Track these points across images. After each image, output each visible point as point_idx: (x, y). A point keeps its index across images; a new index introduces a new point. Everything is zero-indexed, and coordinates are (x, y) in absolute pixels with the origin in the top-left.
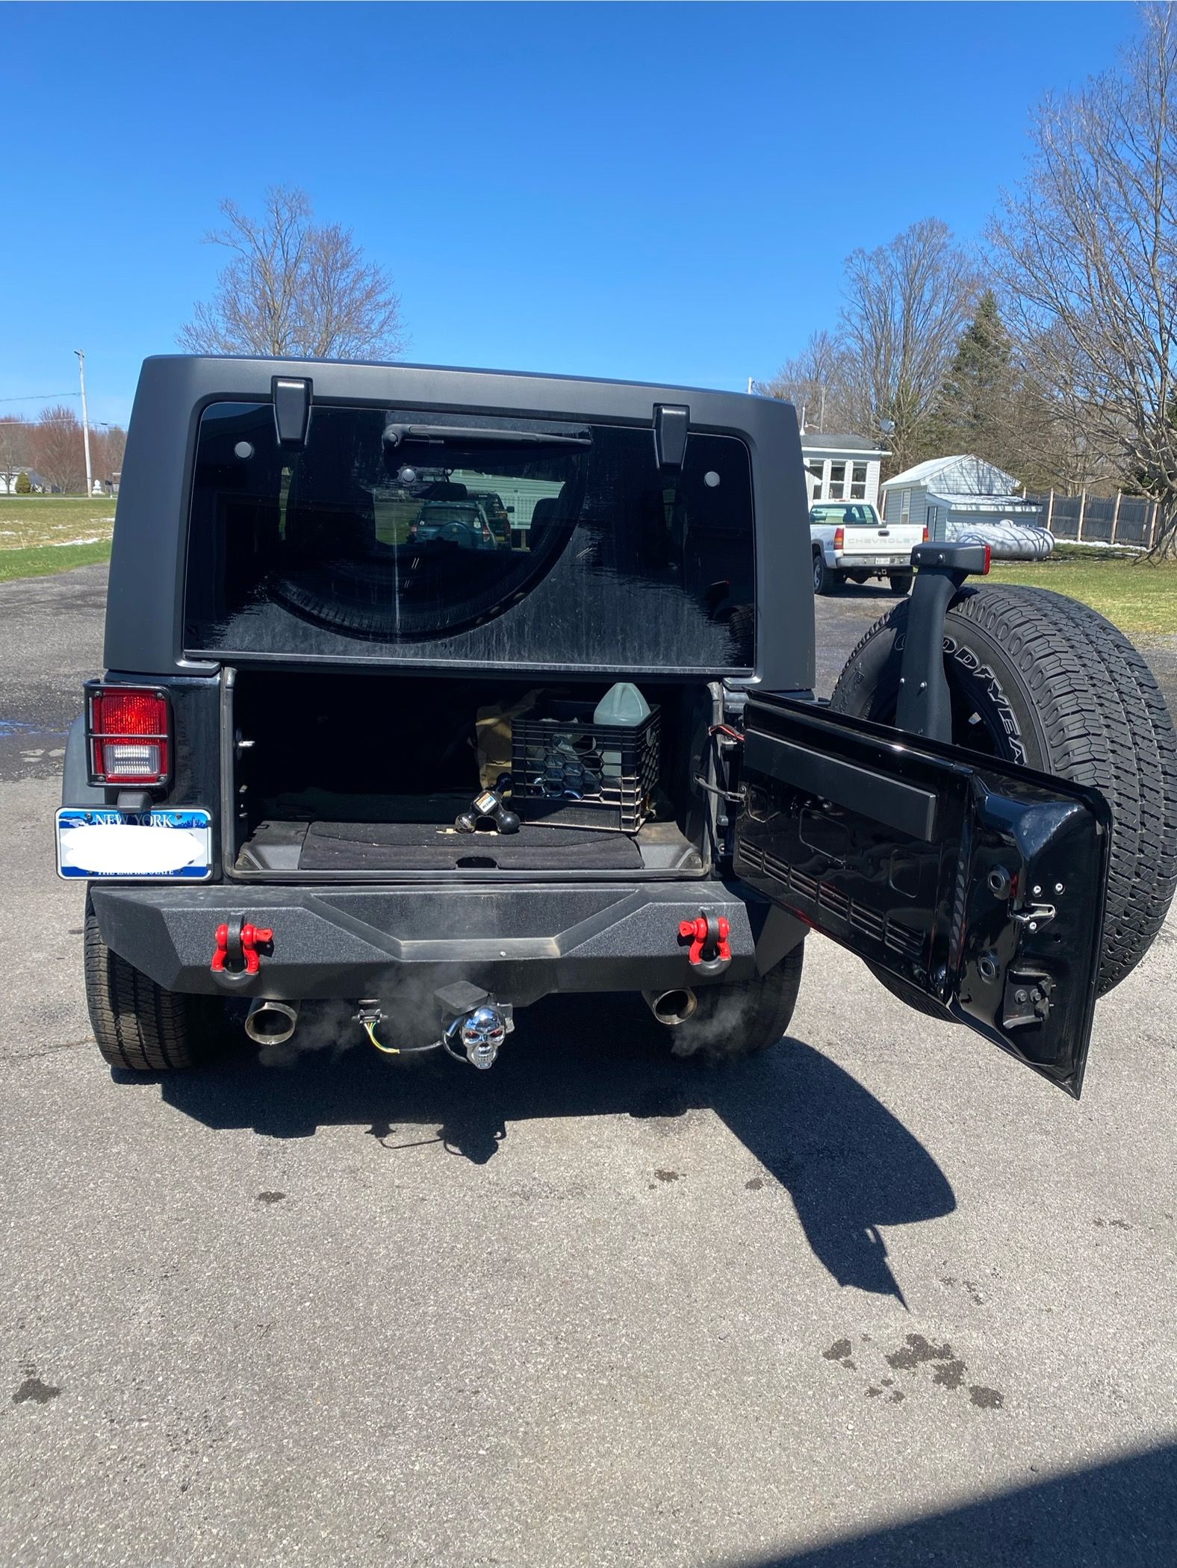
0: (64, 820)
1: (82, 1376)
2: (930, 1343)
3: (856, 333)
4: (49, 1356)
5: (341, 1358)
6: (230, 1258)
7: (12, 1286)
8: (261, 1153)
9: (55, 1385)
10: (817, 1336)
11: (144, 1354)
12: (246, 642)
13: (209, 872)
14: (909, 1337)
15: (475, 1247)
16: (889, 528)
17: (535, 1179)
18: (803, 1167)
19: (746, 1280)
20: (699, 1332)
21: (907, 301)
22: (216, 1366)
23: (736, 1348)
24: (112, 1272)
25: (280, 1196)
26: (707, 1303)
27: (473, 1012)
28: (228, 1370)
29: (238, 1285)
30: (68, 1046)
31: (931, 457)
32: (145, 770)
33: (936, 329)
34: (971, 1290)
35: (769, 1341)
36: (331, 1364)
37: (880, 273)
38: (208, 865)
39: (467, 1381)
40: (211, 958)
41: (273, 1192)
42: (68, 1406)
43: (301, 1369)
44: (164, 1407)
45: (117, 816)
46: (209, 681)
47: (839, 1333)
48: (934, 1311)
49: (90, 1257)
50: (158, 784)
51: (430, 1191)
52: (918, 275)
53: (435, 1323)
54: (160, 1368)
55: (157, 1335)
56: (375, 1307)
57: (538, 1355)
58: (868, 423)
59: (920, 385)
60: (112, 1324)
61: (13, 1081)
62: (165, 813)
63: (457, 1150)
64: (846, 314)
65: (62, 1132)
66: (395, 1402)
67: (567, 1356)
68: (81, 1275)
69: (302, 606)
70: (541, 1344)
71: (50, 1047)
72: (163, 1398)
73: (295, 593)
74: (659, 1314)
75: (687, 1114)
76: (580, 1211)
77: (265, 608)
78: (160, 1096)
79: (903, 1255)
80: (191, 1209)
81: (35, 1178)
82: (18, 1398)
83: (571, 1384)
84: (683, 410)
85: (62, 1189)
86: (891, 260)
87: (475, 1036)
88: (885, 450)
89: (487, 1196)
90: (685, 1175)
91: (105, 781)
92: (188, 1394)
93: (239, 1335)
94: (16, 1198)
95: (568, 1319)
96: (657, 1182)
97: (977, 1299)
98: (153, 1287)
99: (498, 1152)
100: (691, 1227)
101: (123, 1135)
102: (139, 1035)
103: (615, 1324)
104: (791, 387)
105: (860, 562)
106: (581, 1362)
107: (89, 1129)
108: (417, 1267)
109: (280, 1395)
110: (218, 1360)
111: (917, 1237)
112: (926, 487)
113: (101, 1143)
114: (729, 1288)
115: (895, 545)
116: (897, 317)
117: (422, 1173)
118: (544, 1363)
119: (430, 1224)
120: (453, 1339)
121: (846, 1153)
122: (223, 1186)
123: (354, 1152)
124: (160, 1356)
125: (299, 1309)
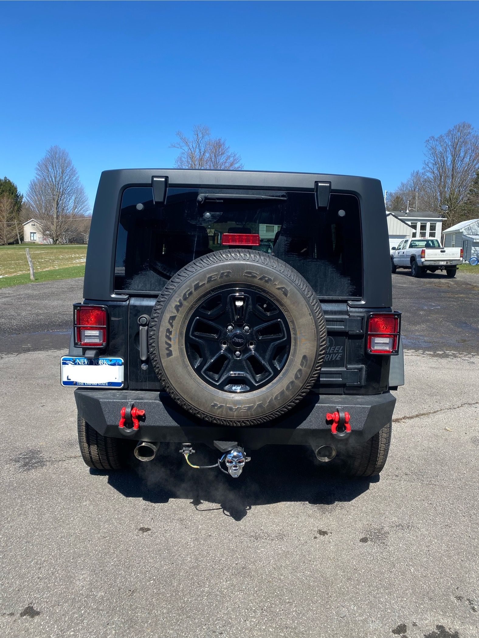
0: (64, 361)
1: (50, 607)
2: (447, 630)
3: (431, 170)
4: (39, 596)
5: (163, 609)
6: (123, 557)
7: (31, 562)
8: (144, 509)
9: (38, 610)
10: (390, 621)
11: (78, 599)
12: (140, 287)
13: (123, 385)
14: (437, 626)
15: (230, 560)
16: (445, 249)
17: (261, 530)
18: (388, 533)
19: (356, 588)
20: (331, 613)
21: (453, 156)
22: (107, 608)
23: (349, 623)
24: (73, 559)
25: (148, 529)
26: (336, 598)
27: (231, 451)
28: (112, 610)
29: (123, 570)
30: (75, 457)
31: (465, 220)
32: (97, 341)
33: (466, 167)
34: (471, 604)
35: (365, 621)
36: (158, 612)
37: (441, 146)
38: (122, 382)
39: (218, 627)
40: (119, 422)
41: (146, 527)
42: (42, 621)
43: (144, 613)
44: (82, 626)
45: (85, 360)
46: (124, 303)
47: (401, 620)
48: (451, 613)
49: (65, 551)
50: (102, 347)
51: (214, 532)
52: (458, 146)
53: (207, 596)
54: (83, 607)
55: (85, 590)
56: (181, 586)
57: (252, 617)
58: (437, 207)
59: (460, 191)
60: (68, 583)
61: (51, 471)
62: (105, 359)
63: (228, 514)
64: (426, 163)
65: (65, 494)
66: (183, 634)
67: (266, 619)
68: (60, 559)
69: (163, 271)
70: (255, 612)
71: (68, 458)
72: (82, 621)
73: (160, 266)
74: (312, 602)
75: (335, 504)
76: (280, 547)
77: (147, 272)
78: (107, 481)
79: (436, 582)
80: (111, 533)
81: (50, 514)
82: (22, 615)
83: (266, 634)
84: (328, 184)
85: (60, 520)
86: (446, 140)
87: (231, 462)
88: (444, 217)
89: (239, 536)
90: (331, 533)
91: (81, 345)
92: (93, 620)
93: (120, 594)
94: (41, 522)
95: (269, 600)
96: (318, 535)
97: (474, 609)
98: (88, 567)
99: (247, 516)
100: (332, 559)
101: (89, 497)
102: (98, 454)
103: (291, 605)
104: (404, 194)
105: (432, 263)
106: (272, 623)
107: (76, 493)
108: (203, 568)
109: (133, 625)
110: (109, 605)
111: (443, 573)
112: (462, 232)
113: (79, 500)
114: (348, 591)
115: (448, 256)
116: (449, 163)
117: (212, 523)
118: (255, 622)
119: (212, 547)
120: (214, 605)
121: (410, 528)
122: (125, 523)
123: (184, 511)
124: (85, 601)
125: (148, 584)
